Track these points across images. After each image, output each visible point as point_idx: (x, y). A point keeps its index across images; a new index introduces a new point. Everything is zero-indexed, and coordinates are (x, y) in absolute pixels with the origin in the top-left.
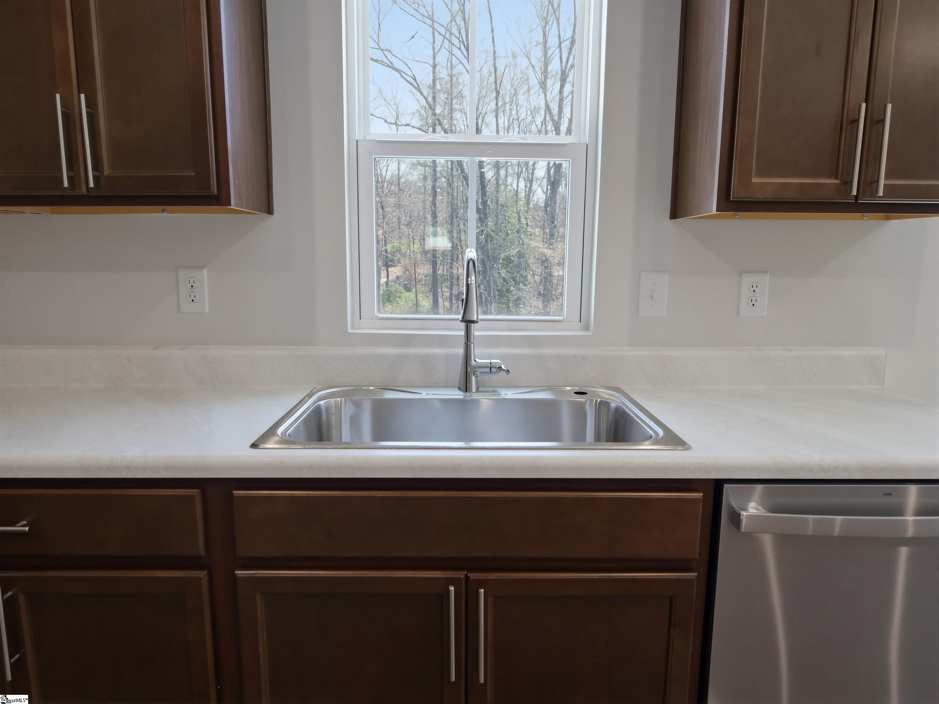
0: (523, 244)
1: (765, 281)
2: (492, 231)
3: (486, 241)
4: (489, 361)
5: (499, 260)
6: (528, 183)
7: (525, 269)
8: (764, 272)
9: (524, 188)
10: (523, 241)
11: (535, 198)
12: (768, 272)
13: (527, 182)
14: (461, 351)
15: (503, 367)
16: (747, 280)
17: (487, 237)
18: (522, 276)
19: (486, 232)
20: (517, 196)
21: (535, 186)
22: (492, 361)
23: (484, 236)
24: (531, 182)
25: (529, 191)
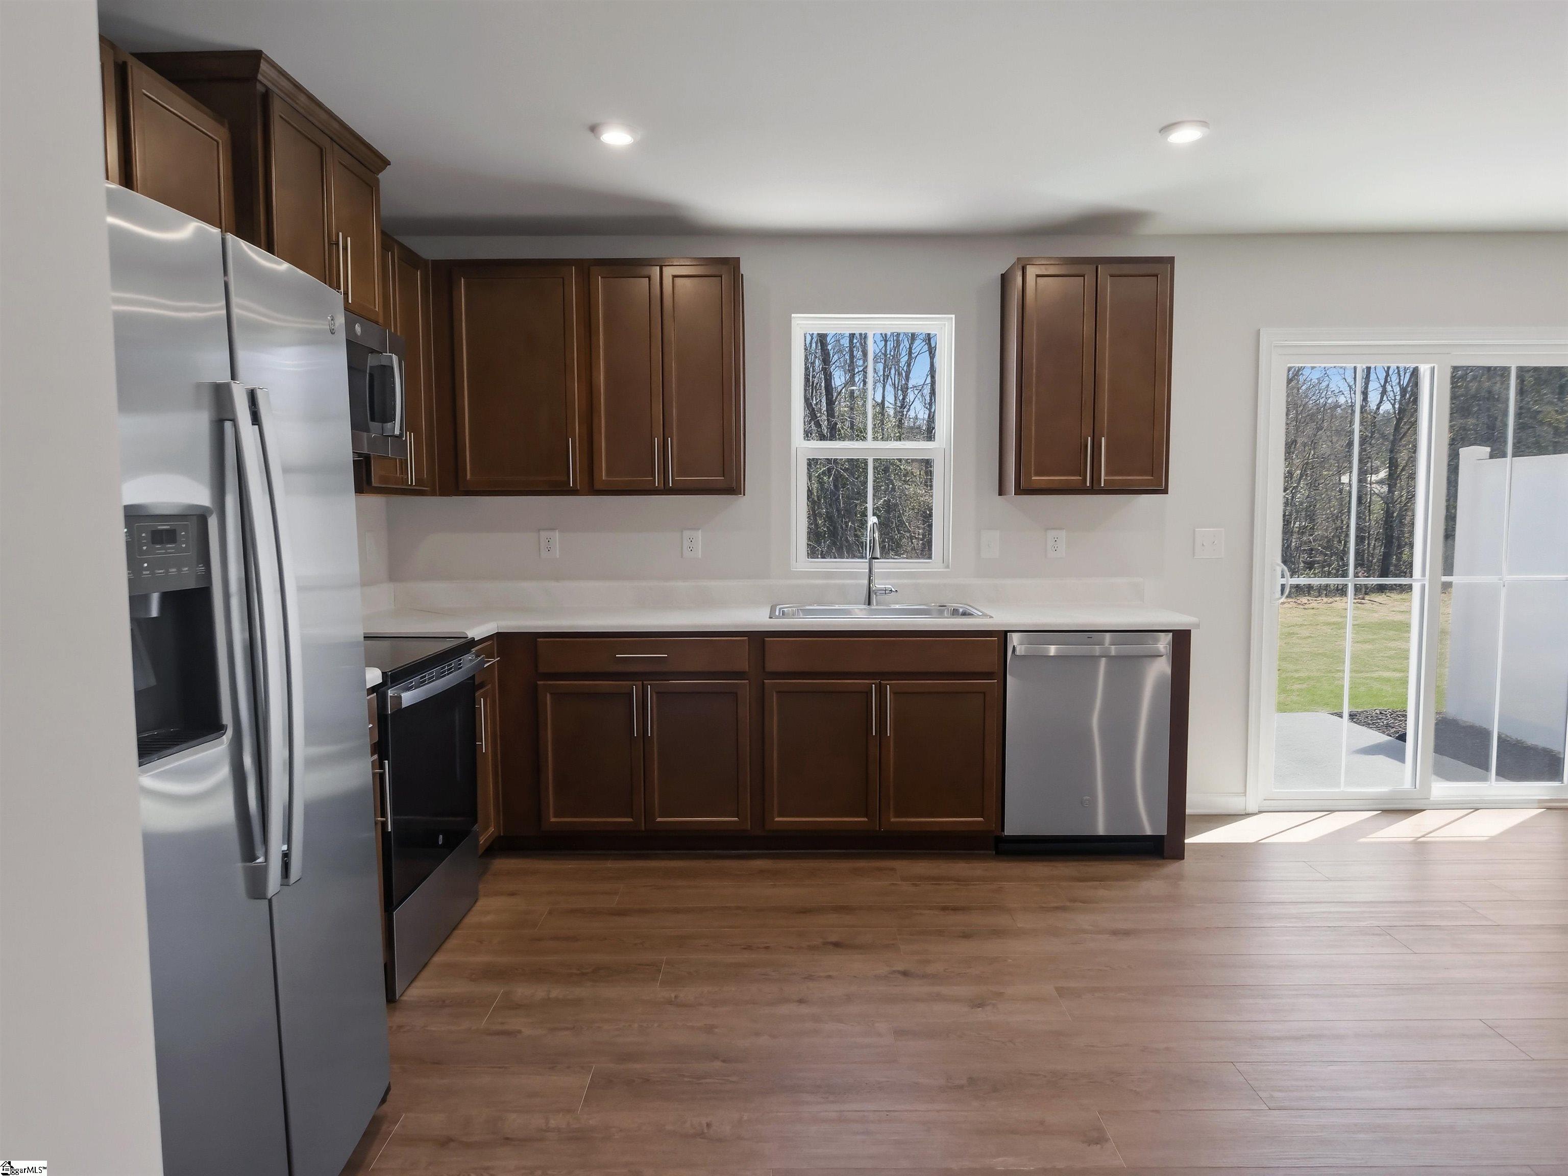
0: (893, 489)
1: (1063, 534)
2: (846, 470)
3: (836, 486)
4: (884, 586)
5: (856, 516)
6: (900, 392)
7: (897, 529)
8: (1061, 529)
9: (892, 401)
10: (893, 485)
11: (912, 414)
12: (1064, 529)
13: (898, 391)
14: (866, 582)
15: (893, 590)
16: (1051, 534)
17: (836, 480)
18: (892, 539)
19: (835, 472)
20: (883, 415)
21: (911, 396)
22: (886, 586)
23: (833, 478)
24: (905, 390)
25: (903, 406)
